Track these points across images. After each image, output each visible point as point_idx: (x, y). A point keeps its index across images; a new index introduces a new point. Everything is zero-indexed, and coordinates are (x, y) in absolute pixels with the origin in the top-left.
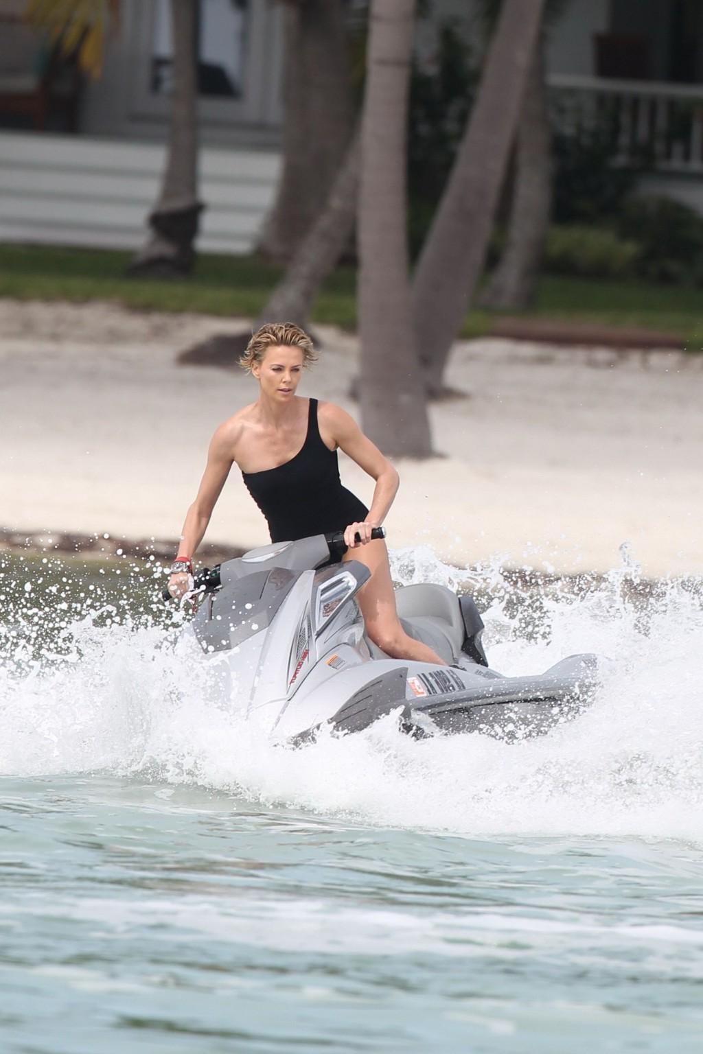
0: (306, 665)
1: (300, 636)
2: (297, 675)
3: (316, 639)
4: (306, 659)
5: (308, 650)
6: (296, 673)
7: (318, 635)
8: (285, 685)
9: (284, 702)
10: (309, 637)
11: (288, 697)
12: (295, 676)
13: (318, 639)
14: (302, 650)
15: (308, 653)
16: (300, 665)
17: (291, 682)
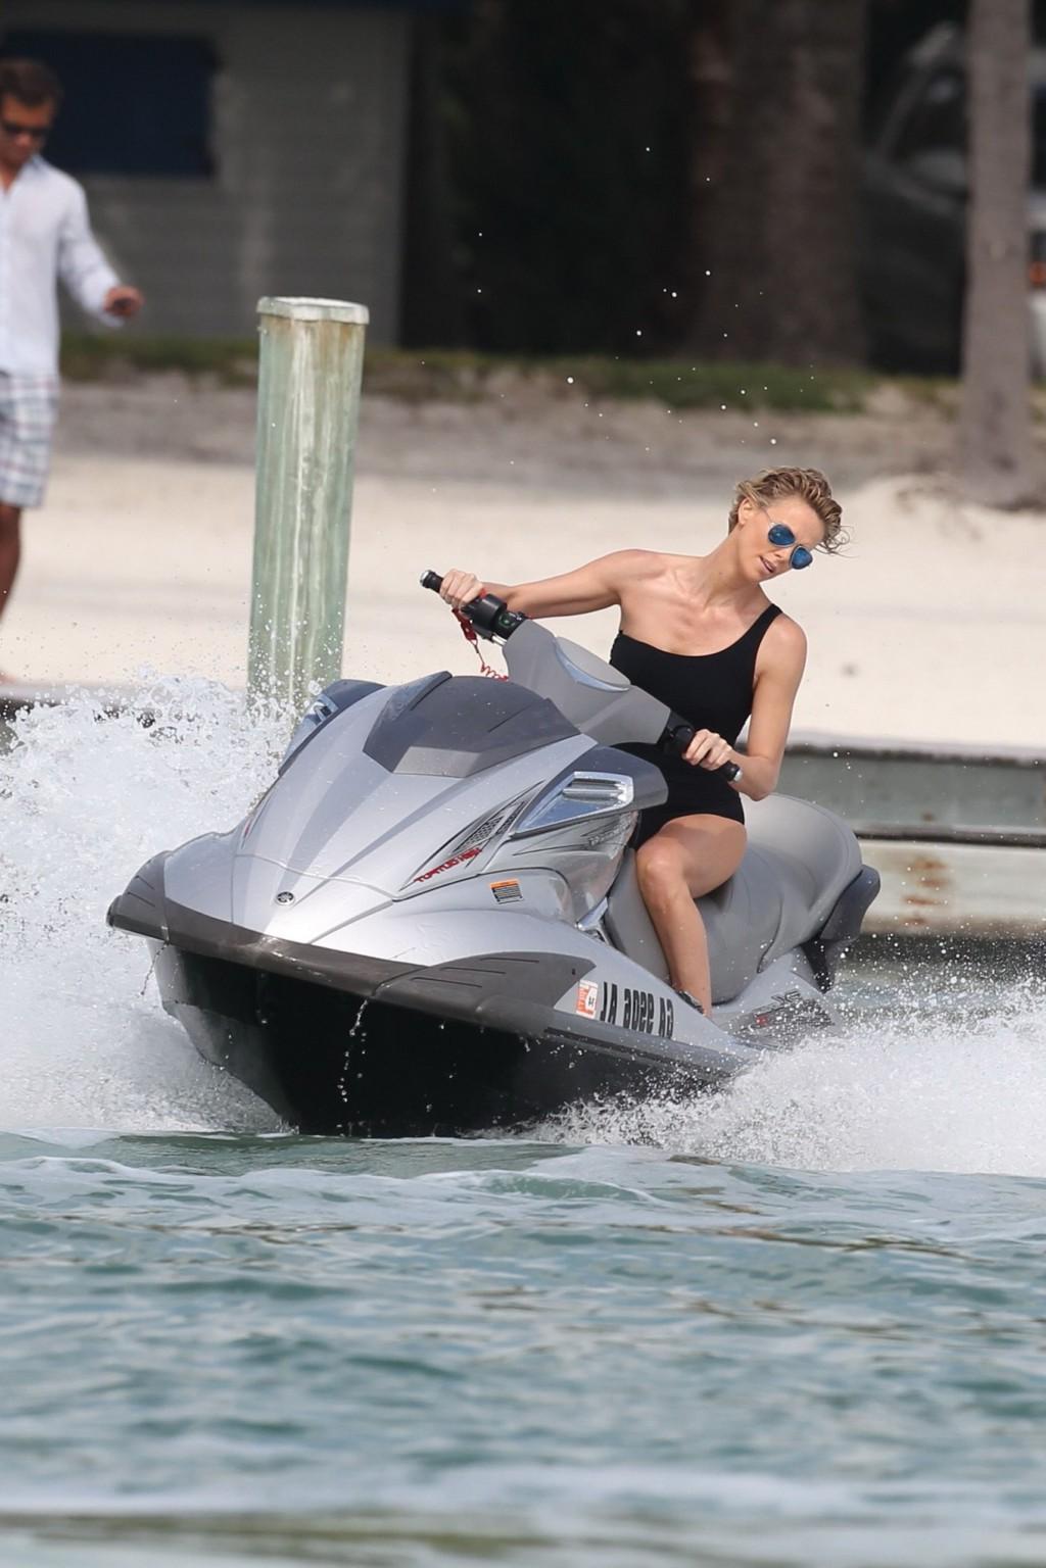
0: (460, 869)
1: (487, 824)
2: (434, 875)
3: (507, 841)
4: (467, 861)
5: (481, 851)
6: (435, 871)
7: (514, 838)
8: (406, 879)
9: (387, 899)
10: (497, 833)
11: (397, 895)
12: (430, 874)
13: (510, 844)
14: (473, 845)
15: (477, 854)
16: (451, 863)
17: (419, 879)
